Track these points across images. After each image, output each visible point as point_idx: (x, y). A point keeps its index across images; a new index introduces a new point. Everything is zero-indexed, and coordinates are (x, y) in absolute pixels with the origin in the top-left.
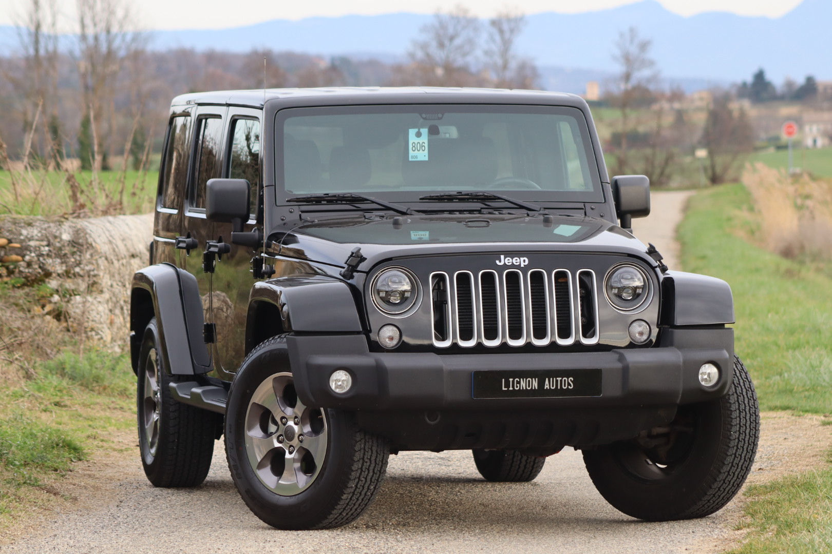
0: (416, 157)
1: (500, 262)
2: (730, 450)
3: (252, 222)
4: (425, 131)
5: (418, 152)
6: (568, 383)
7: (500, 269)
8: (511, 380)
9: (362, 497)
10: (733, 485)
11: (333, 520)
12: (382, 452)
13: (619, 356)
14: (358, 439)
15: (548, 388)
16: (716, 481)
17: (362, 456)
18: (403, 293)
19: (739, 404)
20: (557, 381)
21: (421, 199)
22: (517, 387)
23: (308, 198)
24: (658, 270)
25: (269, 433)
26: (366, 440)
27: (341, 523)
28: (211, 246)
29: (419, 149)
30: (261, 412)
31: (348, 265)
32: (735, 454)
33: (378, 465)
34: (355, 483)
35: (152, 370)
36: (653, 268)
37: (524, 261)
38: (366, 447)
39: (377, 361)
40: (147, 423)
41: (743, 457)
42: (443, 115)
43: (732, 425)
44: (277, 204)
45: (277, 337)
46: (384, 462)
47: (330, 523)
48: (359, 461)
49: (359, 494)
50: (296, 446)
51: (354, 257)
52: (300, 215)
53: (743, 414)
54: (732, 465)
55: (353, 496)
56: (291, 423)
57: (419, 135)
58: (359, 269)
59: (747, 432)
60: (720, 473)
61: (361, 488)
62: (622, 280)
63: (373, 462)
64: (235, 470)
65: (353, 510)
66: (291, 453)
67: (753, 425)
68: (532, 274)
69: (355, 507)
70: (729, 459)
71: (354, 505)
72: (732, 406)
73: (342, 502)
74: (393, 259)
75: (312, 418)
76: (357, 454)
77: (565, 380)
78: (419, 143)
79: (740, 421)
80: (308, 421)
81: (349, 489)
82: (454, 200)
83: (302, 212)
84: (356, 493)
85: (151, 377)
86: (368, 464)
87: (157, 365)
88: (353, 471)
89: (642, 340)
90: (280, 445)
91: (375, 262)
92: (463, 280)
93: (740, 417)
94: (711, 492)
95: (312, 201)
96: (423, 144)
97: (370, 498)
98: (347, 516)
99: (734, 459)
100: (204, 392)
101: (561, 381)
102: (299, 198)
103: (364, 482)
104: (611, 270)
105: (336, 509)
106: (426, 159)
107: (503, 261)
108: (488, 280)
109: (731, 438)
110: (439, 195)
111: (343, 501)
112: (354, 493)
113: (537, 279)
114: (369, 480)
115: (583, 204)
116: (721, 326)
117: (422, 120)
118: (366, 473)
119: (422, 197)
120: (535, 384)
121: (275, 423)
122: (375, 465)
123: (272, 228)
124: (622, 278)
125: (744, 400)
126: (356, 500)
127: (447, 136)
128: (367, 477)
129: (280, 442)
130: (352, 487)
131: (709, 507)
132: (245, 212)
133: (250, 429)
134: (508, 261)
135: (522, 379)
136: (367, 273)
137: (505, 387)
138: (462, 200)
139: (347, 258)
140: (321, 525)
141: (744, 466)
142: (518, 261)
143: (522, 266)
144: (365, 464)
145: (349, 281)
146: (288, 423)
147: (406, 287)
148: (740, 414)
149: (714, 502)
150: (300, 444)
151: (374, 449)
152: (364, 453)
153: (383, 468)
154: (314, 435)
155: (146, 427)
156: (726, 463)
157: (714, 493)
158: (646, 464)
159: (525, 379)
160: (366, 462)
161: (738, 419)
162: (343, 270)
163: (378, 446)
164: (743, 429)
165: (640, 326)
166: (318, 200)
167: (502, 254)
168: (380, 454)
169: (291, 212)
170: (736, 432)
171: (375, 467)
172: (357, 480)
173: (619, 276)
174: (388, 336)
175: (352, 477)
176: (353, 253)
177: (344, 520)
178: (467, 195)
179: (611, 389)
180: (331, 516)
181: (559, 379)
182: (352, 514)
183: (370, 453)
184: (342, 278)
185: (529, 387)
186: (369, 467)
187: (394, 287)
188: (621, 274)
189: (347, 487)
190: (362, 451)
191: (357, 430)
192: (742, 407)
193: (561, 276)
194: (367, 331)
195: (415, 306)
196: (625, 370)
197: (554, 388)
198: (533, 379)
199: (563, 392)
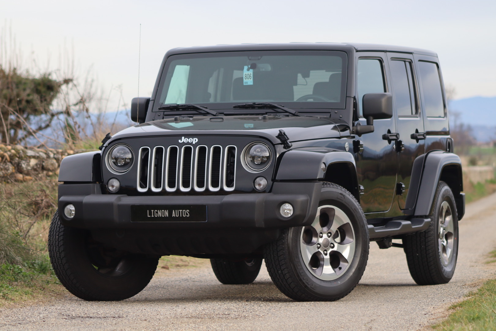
0: (247, 83)
1: (181, 141)
7: (181, 145)
15: (175, 216)
18: (126, 160)
20: (179, 212)
22: (156, 215)
23: (169, 107)
24: (278, 146)
29: (248, 78)
36: (274, 145)
37: (195, 140)
42: (261, 57)
44: (153, 111)
51: (107, 136)
52: (163, 117)
57: (248, 69)
62: (255, 152)
68: (199, 148)
74: (121, 139)
77: (184, 211)
78: (248, 74)
83: (166, 115)
96: (250, 75)
101: (182, 212)
102: (164, 107)
106: (252, 84)
115: (331, 109)
117: (248, 60)
119: (234, 106)
120: (167, 213)
127: (264, 70)
134: (186, 140)
135: (159, 211)
136: (106, 147)
137: (149, 215)
138: (260, 108)
142: (192, 140)
143: (194, 143)
159: (161, 211)
165: (261, 180)
166: (176, 108)
169: (159, 116)
174: (112, 184)
178: (259, 104)
179: (213, 217)
181: (181, 211)
187: (121, 155)
188: (255, 148)
194: (101, 181)
197: (178, 216)
198: (166, 211)
199: (182, 218)
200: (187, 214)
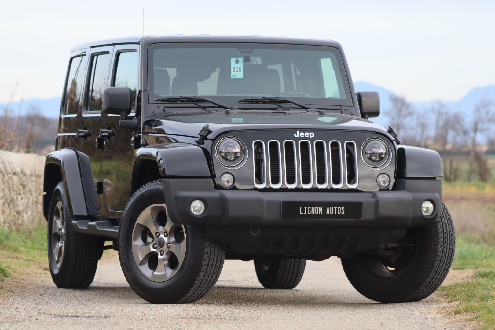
0: (236, 76)
1: (297, 135)
2: (437, 258)
3: (132, 114)
4: (241, 60)
5: (237, 73)
6: (341, 210)
7: (297, 140)
8: (306, 207)
9: (208, 283)
10: (438, 280)
11: (189, 297)
12: (221, 254)
13: (372, 195)
14: (206, 245)
15: (329, 213)
16: (428, 277)
17: (209, 256)
18: (235, 153)
19: (443, 229)
20: (334, 209)
21: (239, 101)
22: (309, 212)
23: (169, 99)
24: (395, 142)
25: (147, 243)
26: (211, 246)
27: (193, 300)
28: (102, 132)
29: (237, 71)
30: (142, 229)
31: (201, 135)
32: (441, 260)
33: (218, 262)
34: (204, 273)
35: (58, 215)
36: (392, 141)
37: (311, 135)
38: (211, 250)
39: (221, 194)
40: (54, 249)
41: (445, 263)
42: (252, 50)
43: (439, 242)
44: (150, 102)
45: (154, 182)
47: (187, 299)
48: (206, 259)
49: (206, 281)
50: (166, 250)
51: (204, 130)
52: (164, 110)
53: (446, 235)
54: (439, 267)
55: (202, 282)
56: (162, 236)
57: (237, 62)
58: (208, 138)
59: (448, 246)
60: (431, 272)
61: (207, 276)
62: (372, 148)
63: (215, 260)
64: (125, 266)
65: (202, 291)
66: (162, 255)
67: (451, 243)
68: (317, 143)
69: (203, 289)
70: (437, 263)
71: (203, 287)
72: (439, 230)
73: (195, 286)
74: (230, 132)
75: (177, 233)
76: (206, 255)
77: (339, 208)
78: (237, 67)
79: (444, 239)
80: (173, 234)
81: (200, 277)
82: (260, 103)
83: (165, 107)
85: (57, 219)
86: (212, 261)
87: (62, 211)
88: (202, 265)
89: (385, 186)
90: (155, 250)
91: (219, 134)
92: (274, 146)
93: (444, 237)
94: (425, 284)
95: (171, 101)
96: (240, 68)
97: (212, 284)
98: (198, 295)
99: (440, 263)
100: (97, 224)
101: (337, 209)
102: (164, 99)
103: (209, 273)
104: (365, 142)
105: (191, 290)
106: (242, 77)
107: (299, 134)
108: (289, 146)
109: (438, 250)
110: (251, 99)
112: (203, 280)
113: (320, 146)
114: (212, 271)
115: (340, 107)
116: (434, 178)
117: (239, 53)
118: (211, 267)
119: (240, 100)
120: (321, 210)
121: (151, 236)
122: (217, 263)
123: (146, 117)
124: (373, 147)
125: (446, 226)
126: (204, 284)
127: (255, 63)
128: (211, 269)
129: (154, 248)
130: (202, 276)
131: (423, 294)
132: (129, 107)
133: (135, 239)
134: (302, 135)
135: (312, 207)
136: (214, 140)
137: (302, 212)
138: (264, 102)
139: (200, 131)
140: (181, 300)
141: (445, 268)
142: (308, 134)
143: (310, 138)
144: (210, 261)
145: (201, 146)
146: (160, 236)
147: (238, 150)
148: (444, 235)
149: (426, 291)
150: (168, 249)
151: (216, 252)
153: (221, 264)
154: (177, 243)
155: (53, 251)
156: (435, 266)
157: (427, 285)
158: (381, 267)
159: (314, 207)
160: (211, 260)
161: (443, 238)
162: (197, 139)
163: (218, 250)
164: (446, 245)
165: (384, 177)
166: (175, 100)
167: (298, 130)
168: (220, 256)
169: (158, 107)
170: (441, 246)
171: (216, 263)
172: (205, 271)
173: (370, 146)
174: (226, 180)
175: (202, 270)
176: (204, 128)
177: (195, 298)
178: (268, 99)
179: (368, 215)
180: (188, 294)
181: (336, 208)
182: (201, 294)
183: (213, 255)
184: (196, 144)
185: (317, 212)
186: (213, 264)
187: (230, 149)
188: (372, 144)
189: (199, 276)
190: (209, 253)
191: (206, 240)
192: (445, 231)
193: (334, 145)
194: (213, 177)
195: (243, 162)
196: (377, 203)
197: (332, 213)
198: (320, 207)
199: (338, 216)
200: (342, 211)
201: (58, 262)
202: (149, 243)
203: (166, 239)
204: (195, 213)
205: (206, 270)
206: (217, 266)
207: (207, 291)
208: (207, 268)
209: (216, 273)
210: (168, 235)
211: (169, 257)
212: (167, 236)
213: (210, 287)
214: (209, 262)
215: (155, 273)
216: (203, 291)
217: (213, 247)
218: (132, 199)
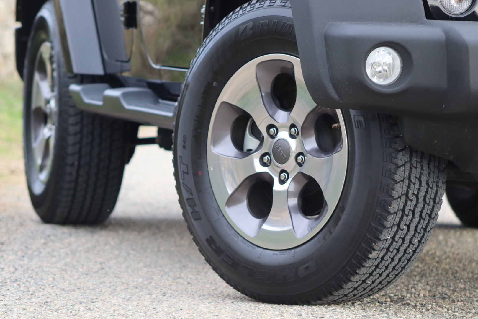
9: (399, 256)
11: (350, 290)
12: (435, 184)
14: (400, 163)
17: (405, 189)
25: (245, 149)
26: (412, 164)
30: (235, 116)
33: (428, 205)
34: (392, 233)
35: (43, 71)
38: (413, 176)
39: (446, 32)
40: (36, 140)
46: (437, 201)
47: (346, 295)
48: (400, 197)
49: (395, 251)
50: (292, 171)
55: (386, 253)
56: (283, 135)
61: (400, 241)
63: (421, 200)
64: (190, 206)
65: (384, 276)
66: (282, 182)
69: (387, 272)
71: (387, 267)
73: (369, 263)
75: (322, 128)
76: (398, 187)
80: (313, 132)
81: (381, 243)
84: (391, 250)
85: (41, 79)
86: (414, 203)
87: (52, 62)
88: (389, 213)
90: (265, 169)
97: (411, 258)
98: (373, 286)
100: (124, 95)
103: (405, 232)
105: (357, 274)
111: (371, 261)
112: (388, 249)
114: (412, 229)
118: (410, 217)
121: (257, 133)
122: (424, 206)
126: (390, 260)
128: (410, 223)
129: (264, 165)
130: (387, 240)
133: (215, 142)
140: (330, 298)
144: (409, 203)
146: (279, 134)
150: (298, 169)
152: (409, 184)
153: (435, 210)
154: (322, 155)
160: (411, 200)
163: (429, 175)
168: (432, 188)
171: (423, 208)
172: (395, 228)
175: (388, 224)
177: (366, 291)
180: (350, 285)
182: (380, 283)
183: (417, 186)
186: (414, 209)
189: (379, 240)
190: (406, 181)
191: (400, 149)
201: (42, 168)
202: (249, 152)
203: (293, 144)
204: (375, 80)
205: (398, 225)
206: (424, 215)
207: (397, 275)
208: (401, 218)
209: (422, 231)
210: (300, 134)
211: (300, 188)
212: (298, 134)
213: (405, 265)
214: (406, 204)
215: (265, 227)
216: (388, 275)
217: (416, 168)
218: (208, 40)
